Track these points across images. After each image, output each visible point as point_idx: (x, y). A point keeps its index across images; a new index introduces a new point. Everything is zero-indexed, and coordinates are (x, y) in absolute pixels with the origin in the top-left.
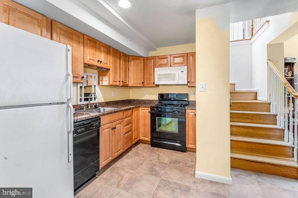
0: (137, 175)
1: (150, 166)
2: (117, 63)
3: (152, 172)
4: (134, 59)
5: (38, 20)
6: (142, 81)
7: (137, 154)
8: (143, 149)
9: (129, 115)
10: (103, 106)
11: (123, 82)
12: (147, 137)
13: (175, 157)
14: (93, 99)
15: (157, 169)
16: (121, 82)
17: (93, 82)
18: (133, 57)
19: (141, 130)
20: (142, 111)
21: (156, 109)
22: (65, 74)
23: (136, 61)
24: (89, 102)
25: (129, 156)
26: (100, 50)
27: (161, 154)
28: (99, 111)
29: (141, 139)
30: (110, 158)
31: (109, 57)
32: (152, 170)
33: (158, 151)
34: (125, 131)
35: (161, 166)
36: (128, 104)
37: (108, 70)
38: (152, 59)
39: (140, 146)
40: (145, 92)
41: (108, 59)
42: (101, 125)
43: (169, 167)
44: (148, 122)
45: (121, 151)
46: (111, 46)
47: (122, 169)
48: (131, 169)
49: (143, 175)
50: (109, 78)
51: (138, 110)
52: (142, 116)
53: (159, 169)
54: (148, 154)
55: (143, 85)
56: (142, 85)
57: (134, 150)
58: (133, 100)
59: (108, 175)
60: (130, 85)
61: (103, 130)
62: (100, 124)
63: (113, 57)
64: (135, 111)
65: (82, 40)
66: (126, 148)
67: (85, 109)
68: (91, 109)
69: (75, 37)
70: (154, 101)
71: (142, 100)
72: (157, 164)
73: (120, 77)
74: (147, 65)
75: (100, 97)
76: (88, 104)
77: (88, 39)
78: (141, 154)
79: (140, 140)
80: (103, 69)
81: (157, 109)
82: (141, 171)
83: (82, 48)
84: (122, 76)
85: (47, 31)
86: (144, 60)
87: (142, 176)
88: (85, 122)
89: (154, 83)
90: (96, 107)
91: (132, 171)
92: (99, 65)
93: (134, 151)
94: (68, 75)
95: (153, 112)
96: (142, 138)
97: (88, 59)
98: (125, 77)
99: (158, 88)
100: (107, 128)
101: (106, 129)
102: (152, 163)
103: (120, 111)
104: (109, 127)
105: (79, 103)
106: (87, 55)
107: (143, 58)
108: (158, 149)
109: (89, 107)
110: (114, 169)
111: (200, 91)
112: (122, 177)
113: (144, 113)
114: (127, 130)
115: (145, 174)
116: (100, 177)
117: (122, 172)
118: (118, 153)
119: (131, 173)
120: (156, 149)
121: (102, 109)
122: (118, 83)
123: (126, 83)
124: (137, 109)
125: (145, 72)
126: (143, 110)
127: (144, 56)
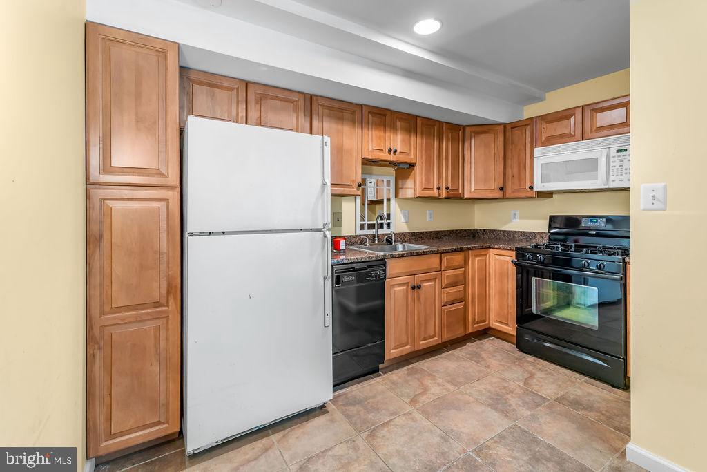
0: (459, 396)
1: (498, 389)
2: (434, 148)
3: (498, 402)
4: (477, 133)
5: (293, 102)
6: (500, 183)
7: (476, 357)
8: (494, 352)
9: (456, 263)
10: (404, 241)
11: (447, 188)
12: (507, 325)
13: (579, 392)
14: (385, 226)
15: (513, 401)
16: (444, 188)
17: (387, 192)
18: (474, 129)
19: (492, 305)
20: (496, 259)
21: (531, 257)
22: (320, 183)
23: (483, 136)
24: (377, 232)
25: (454, 355)
26: (394, 128)
27: (539, 375)
28: (395, 249)
29: (493, 327)
30: (409, 346)
31: (413, 138)
32: (499, 400)
33: (534, 366)
34: (445, 299)
35: (527, 400)
36: (469, 239)
37: (412, 165)
38: (528, 125)
39: (489, 344)
40: (512, 212)
41: (412, 143)
42: (387, 277)
43: (550, 407)
44: (510, 286)
45: (435, 340)
46: (417, 114)
47: (429, 375)
48: (449, 382)
49: (473, 402)
50: (415, 182)
51: (486, 255)
52: (495, 271)
53: (517, 404)
54: (502, 363)
55: (504, 194)
56: (499, 194)
57: (471, 347)
58: (480, 230)
59: (400, 378)
60: (467, 195)
61: (393, 286)
62: (385, 273)
63: (422, 138)
64: (477, 256)
65: (358, 117)
66: (447, 337)
67: (368, 245)
68: (378, 244)
69: (347, 115)
70: (538, 236)
71: (504, 231)
72: (519, 391)
73: (440, 177)
74: (513, 143)
75: (400, 222)
76: (374, 236)
77: (369, 112)
78: (485, 360)
79: (490, 328)
80: (401, 166)
81: (534, 256)
82: (471, 393)
83: (359, 131)
84: (447, 176)
85: (305, 115)
86: (505, 131)
87: (468, 403)
88: (356, 266)
89: (531, 188)
90: (389, 241)
91: (451, 387)
92: (392, 158)
93: (470, 349)
94: (325, 184)
95: (522, 262)
96: (495, 325)
97: (370, 149)
98: (455, 176)
99: (548, 201)
100: (400, 285)
101: (399, 287)
102: (506, 385)
103: (432, 253)
104: (407, 284)
105: (359, 232)
106: (368, 142)
107: (502, 126)
108: (534, 360)
109: (376, 242)
110: (416, 371)
111: (644, 210)
112: (426, 390)
113: (500, 263)
114: (451, 298)
115: (477, 401)
116: (385, 376)
117: (429, 382)
118: (428, 341)
119: (448, 389)
120: (530, 358)
121: (400, 246)
122: (435, 193)
123: (458, 190)
124: (483, 252)
125: (508, 161)
126: (498, 257)
127: (504, 122)
